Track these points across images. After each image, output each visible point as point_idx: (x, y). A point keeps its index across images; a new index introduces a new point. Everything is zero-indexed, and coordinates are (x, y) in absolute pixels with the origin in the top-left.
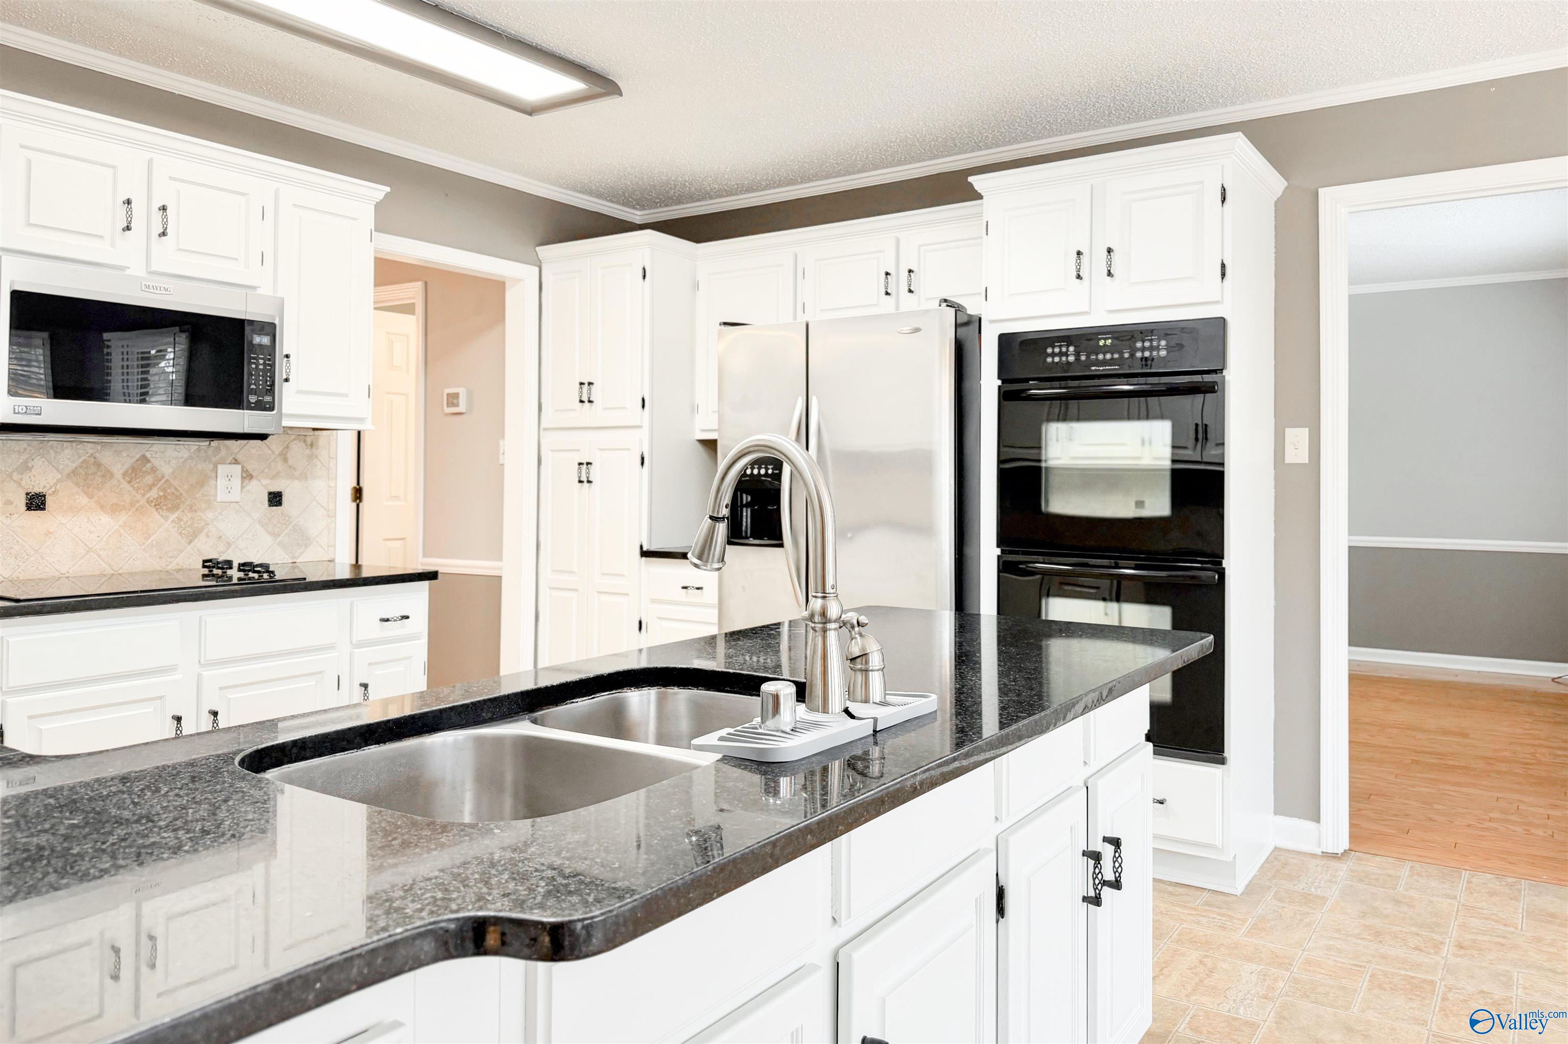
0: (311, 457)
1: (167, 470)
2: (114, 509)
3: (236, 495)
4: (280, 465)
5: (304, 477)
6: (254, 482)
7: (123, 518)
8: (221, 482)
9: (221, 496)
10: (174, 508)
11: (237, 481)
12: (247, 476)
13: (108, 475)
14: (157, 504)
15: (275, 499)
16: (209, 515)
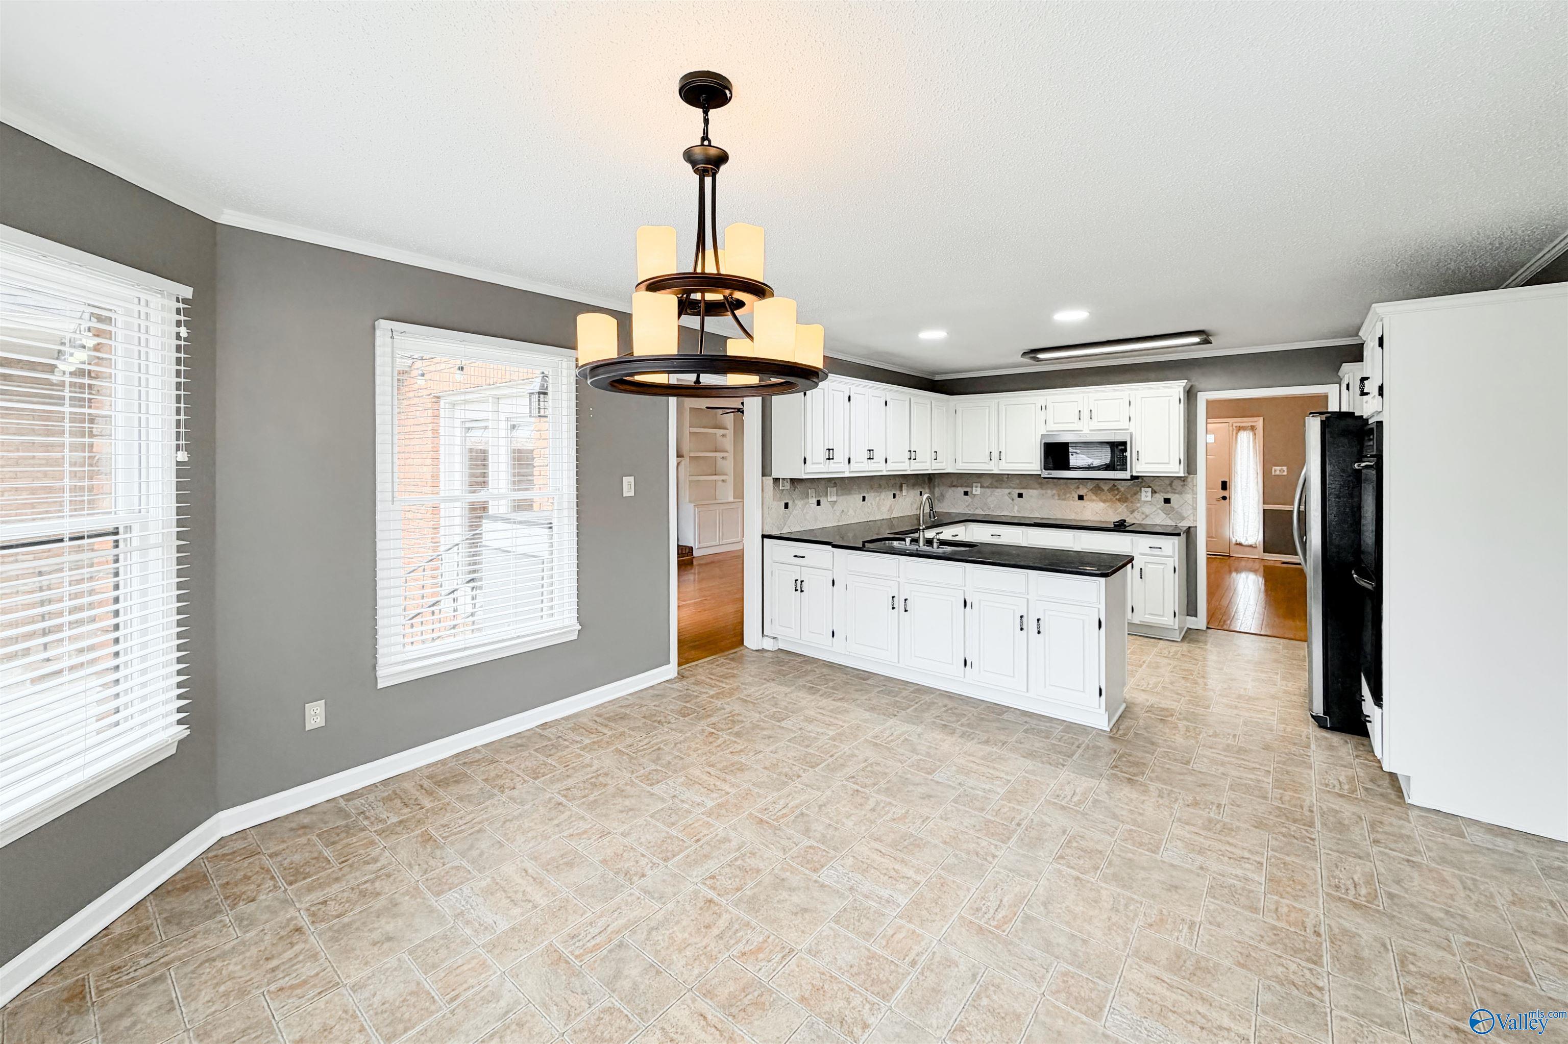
0: (1183, 486)
1: (1122, 489)
2: (1104, 501)
3: (1149, 499)
4: (1169, 489)
5: (1180, 493)
6: (1157, 495)
7: (1108, 504)
8: (1143, 494)
9: (1143, 498)
10: (1125, 502)
11: (1150, 494)
12: (1154, 492)
13: (1103, 490)
14: (1119, 500)
15: (1167, 501)
16: (1138, 505)
